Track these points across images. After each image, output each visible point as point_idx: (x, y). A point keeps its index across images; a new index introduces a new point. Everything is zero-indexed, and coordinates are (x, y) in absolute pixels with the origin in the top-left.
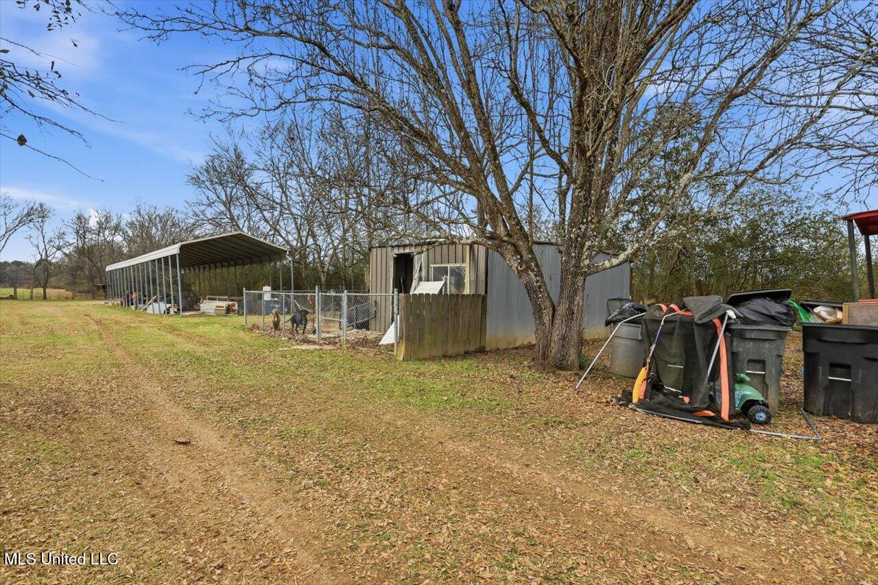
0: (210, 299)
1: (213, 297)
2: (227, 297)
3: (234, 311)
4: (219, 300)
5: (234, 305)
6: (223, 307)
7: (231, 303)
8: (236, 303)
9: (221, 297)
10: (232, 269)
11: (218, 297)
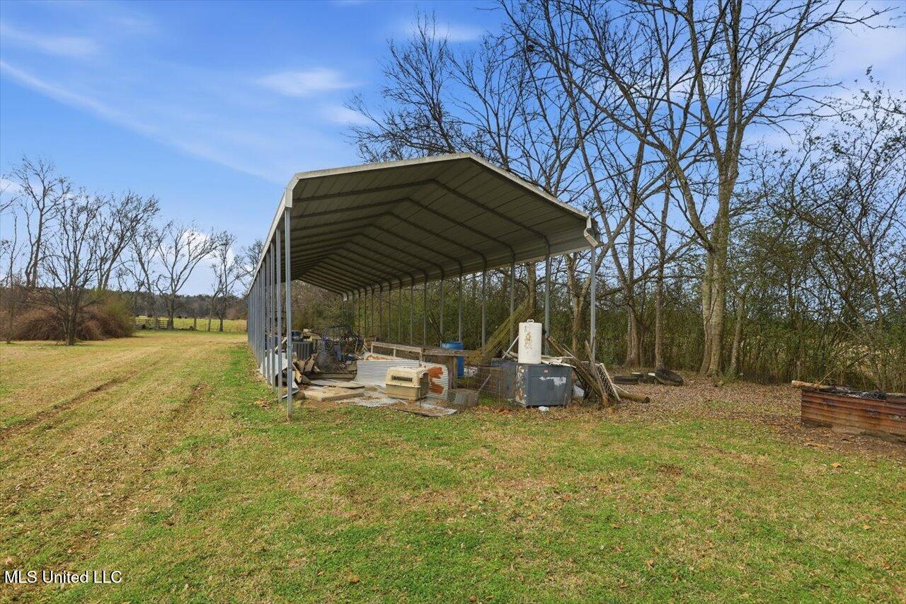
0: (377, 350)
1: (384, 345)
2: (418, 350)
3: (437, 389)
4: (400, 354)
5: (437, 373)
6: (410, 380)
7: (431, 366)
8: (444, 368)
9: (402, 348)
10: (420, 287)
11: (395, 347)
